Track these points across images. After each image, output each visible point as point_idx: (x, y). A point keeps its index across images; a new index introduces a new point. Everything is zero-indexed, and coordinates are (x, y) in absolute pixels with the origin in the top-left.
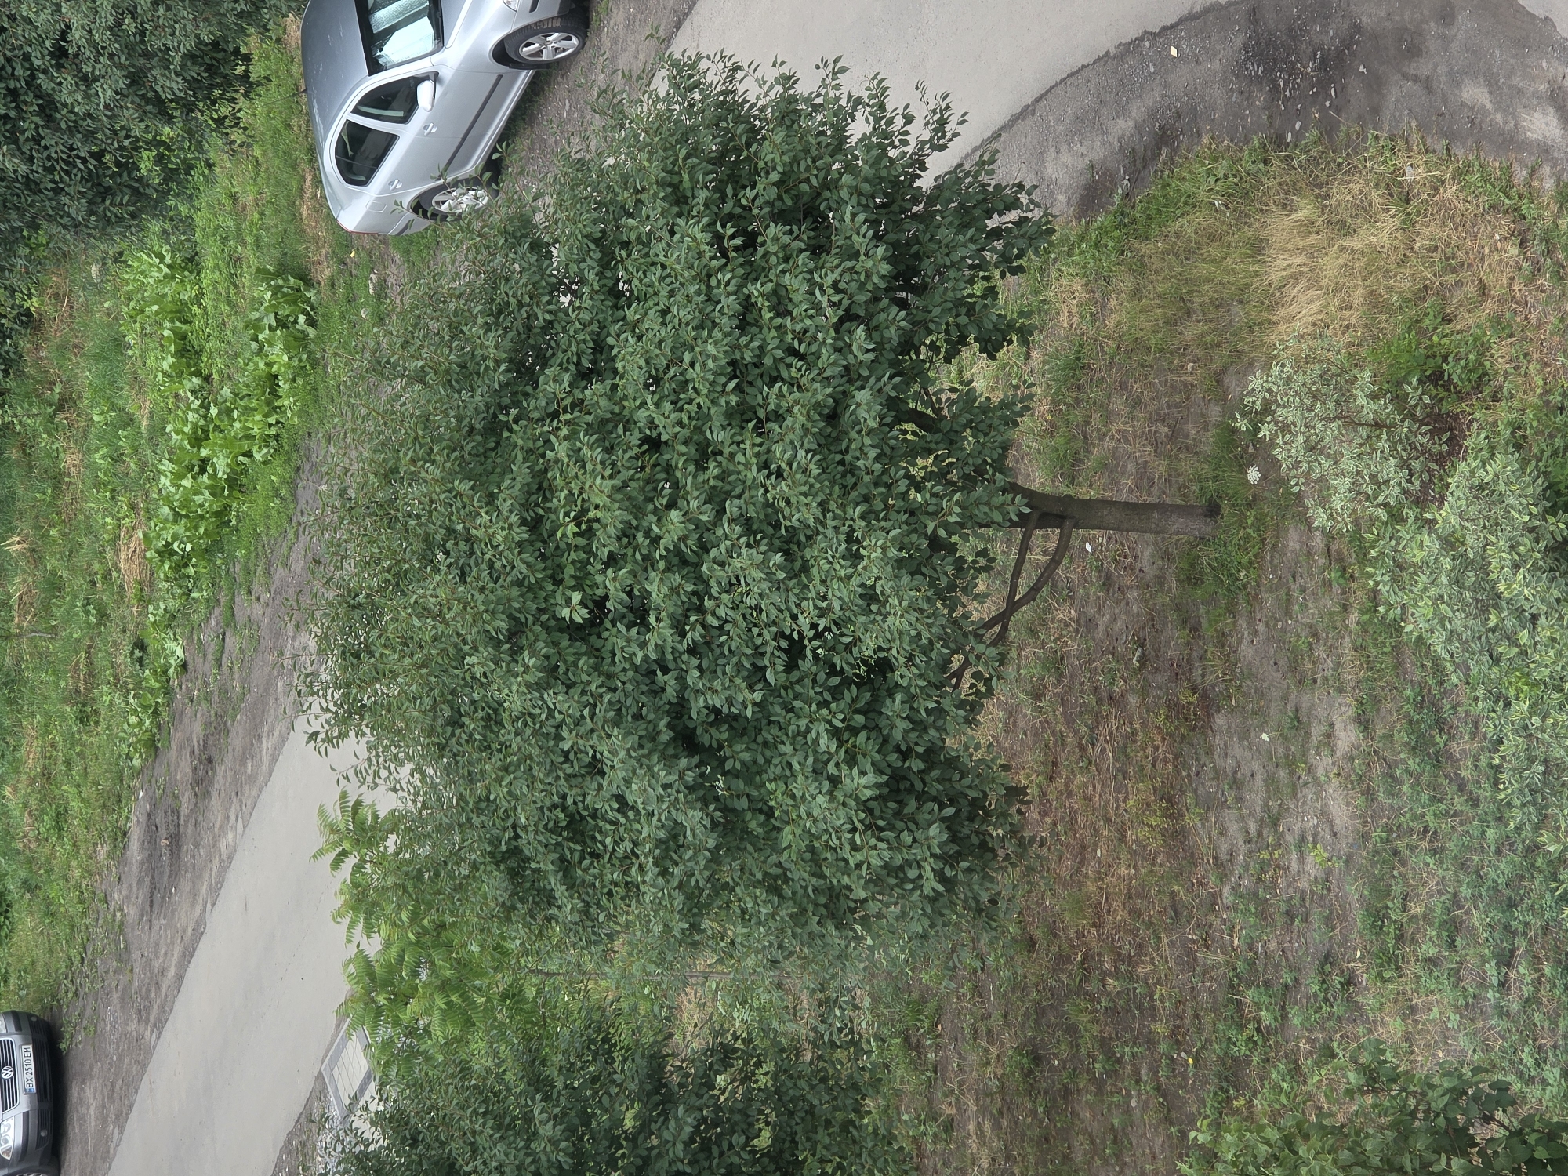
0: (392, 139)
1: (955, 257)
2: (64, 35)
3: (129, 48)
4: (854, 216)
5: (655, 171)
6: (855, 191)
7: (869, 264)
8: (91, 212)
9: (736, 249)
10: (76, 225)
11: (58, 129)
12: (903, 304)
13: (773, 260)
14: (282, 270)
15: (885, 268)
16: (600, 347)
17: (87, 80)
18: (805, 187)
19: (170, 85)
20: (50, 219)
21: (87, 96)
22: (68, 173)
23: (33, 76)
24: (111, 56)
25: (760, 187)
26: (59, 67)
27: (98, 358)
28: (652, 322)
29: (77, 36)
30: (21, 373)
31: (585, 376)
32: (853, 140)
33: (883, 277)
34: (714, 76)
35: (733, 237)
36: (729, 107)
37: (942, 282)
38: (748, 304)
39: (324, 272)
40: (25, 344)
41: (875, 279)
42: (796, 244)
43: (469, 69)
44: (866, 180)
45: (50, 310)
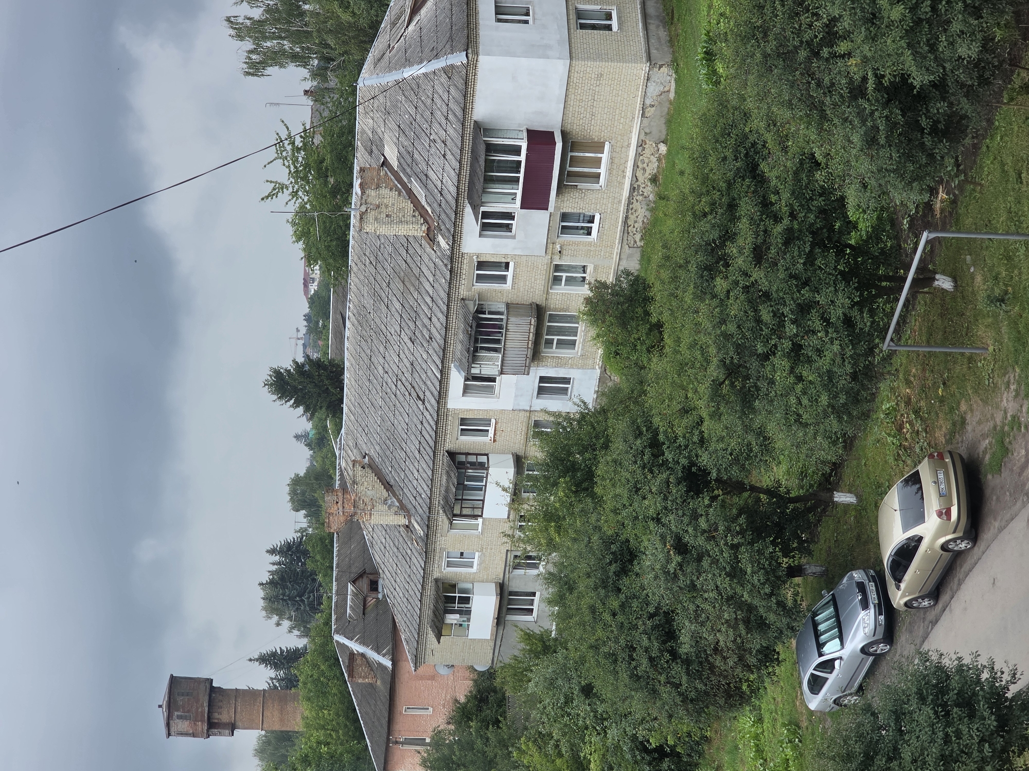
0: (827, 679)
1: (1021, 720)
2: (717, 643)
3: (739, 648)
4: (983, 705)
5: (914, 690)
6: (984, 697)
7: (989, 722)
8: (726, 703)
9: (942, 716)
10: (721, 706)
11: (715, 675)
12: (1002, 737)
13: (955, 720)
14: (790, 723)
15: (995, 724)
16: (895, 749)
17: (725, 658)
18: (966, 695)
19: (752, 661)
20: (713, 705)
21: (725, 664)
22: (718, 689)
23: (707, 657)
24: (733, 651)
25: (951, 695)
26: (716, 654)
27: (729, 753)
28: (913, 741)
29: (722, 643)
30: (705, 758)
31: (890, 760)
32: (983, 680)
33: (994, 727)
34: (934, 657)
35: (941, 712)
36: (940, 668)
37: (1016, 729)
38: (947, 735)
39: (804, 724)
40: (706, 748)
41: (992, 727)
42: (964, 715)
43: (852, 656)
44: (988, 693)
45: (713, 736)
